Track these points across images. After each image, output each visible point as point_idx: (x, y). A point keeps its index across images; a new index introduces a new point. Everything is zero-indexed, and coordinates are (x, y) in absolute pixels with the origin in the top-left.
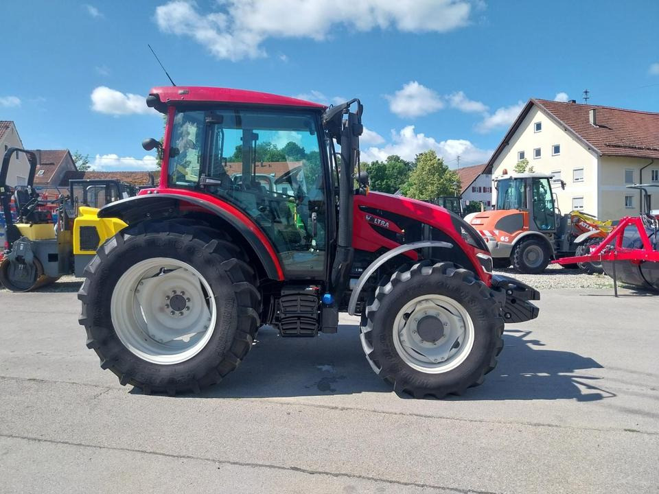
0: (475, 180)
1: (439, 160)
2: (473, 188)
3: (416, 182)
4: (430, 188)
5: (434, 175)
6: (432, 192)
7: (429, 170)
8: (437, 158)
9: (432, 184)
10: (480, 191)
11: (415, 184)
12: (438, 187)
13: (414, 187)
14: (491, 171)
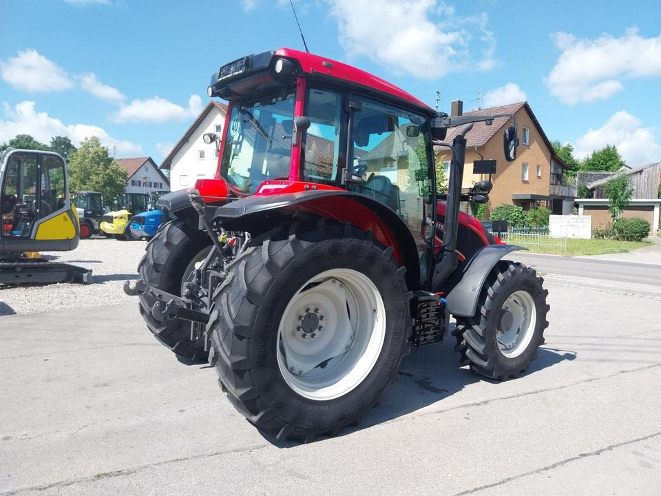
0: (135, 173)
1: (103, 148)
2: (132, 181)
3: (77, 170)
4: (94, 177)
5: (99, 164)
6: (97, 183)
7: (93, 157)
8: (101, 146)
9: (97, 174)
10: (140, 186)
11: (75, 172)
12: (103, 178)
13: (75, 175)
14: (170, 166)
